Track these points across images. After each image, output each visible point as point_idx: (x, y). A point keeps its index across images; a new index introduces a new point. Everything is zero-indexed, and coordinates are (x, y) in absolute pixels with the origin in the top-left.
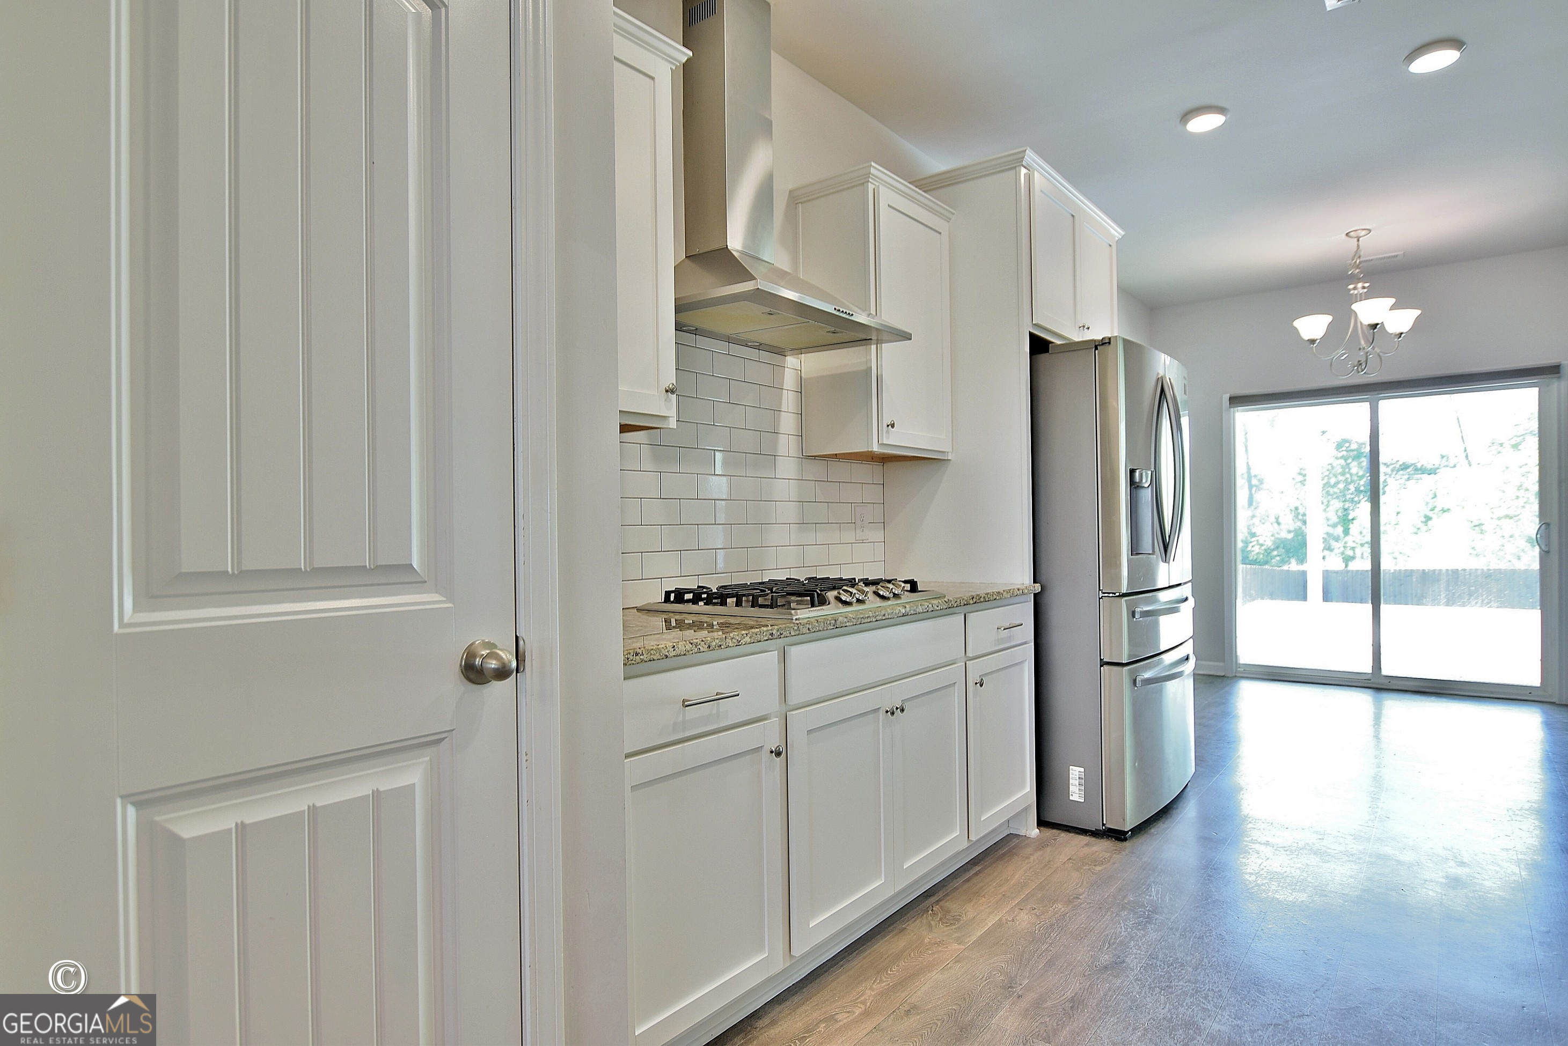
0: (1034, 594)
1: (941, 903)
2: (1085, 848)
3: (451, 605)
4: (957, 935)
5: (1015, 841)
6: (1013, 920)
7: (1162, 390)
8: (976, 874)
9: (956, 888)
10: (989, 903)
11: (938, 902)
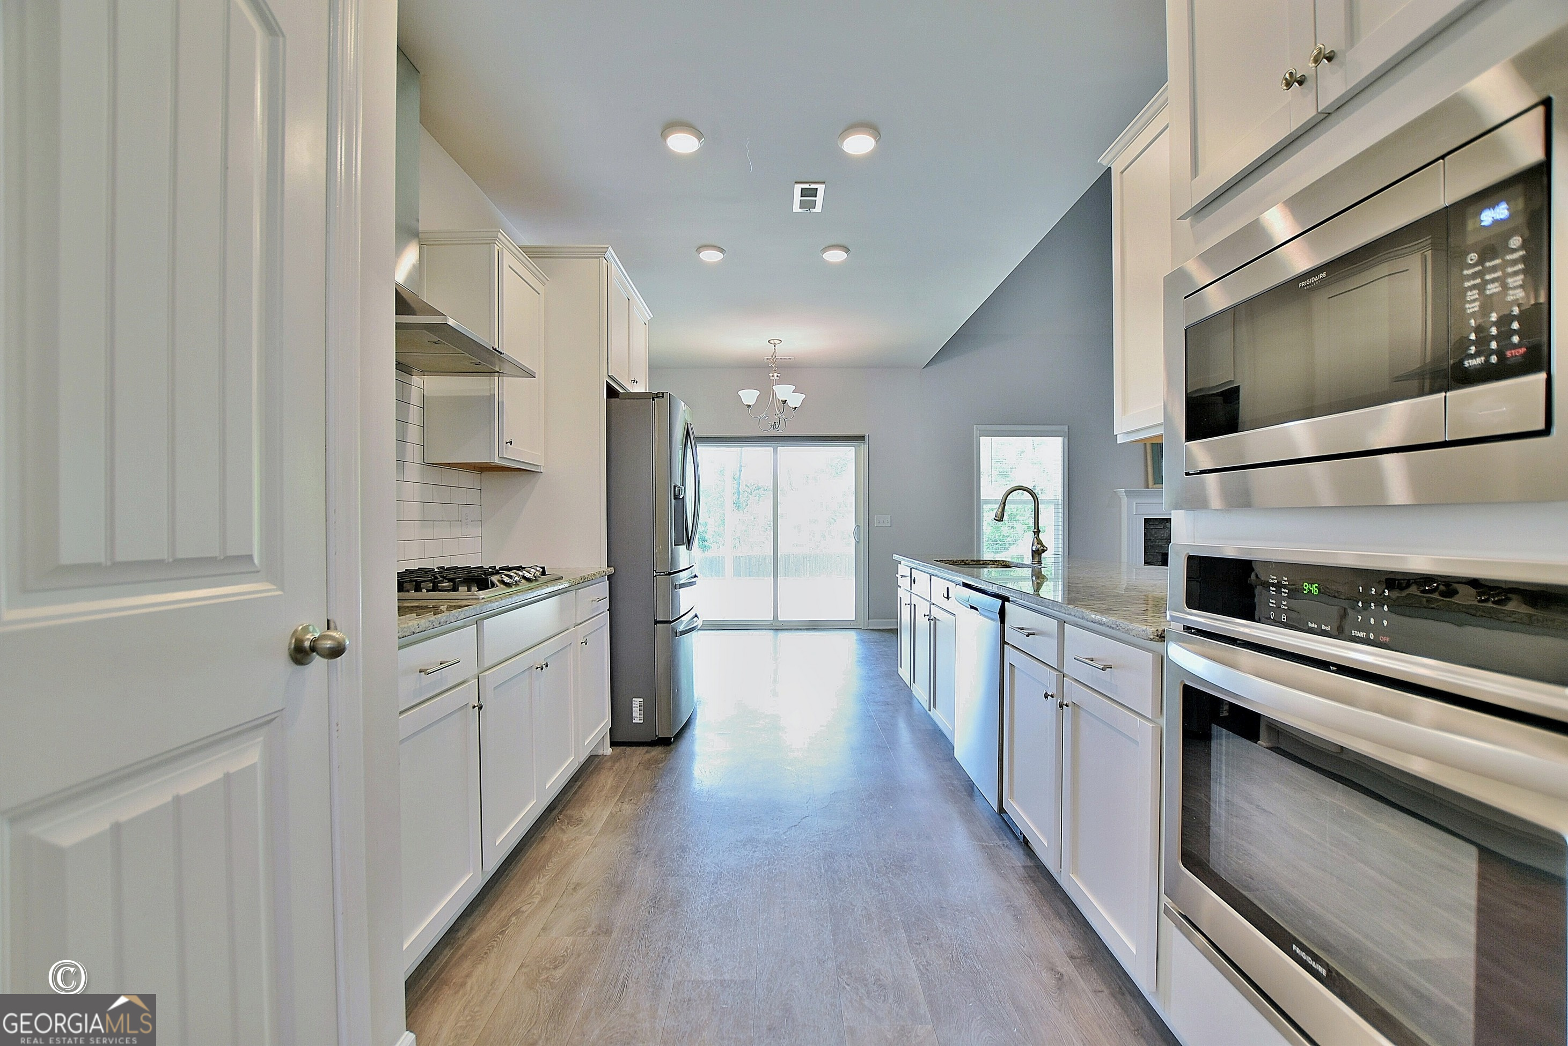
0: (608, 576)
1: (563, 813)
2: (647, 754)
3: (281, 593)
4: (585, 830)
5: (597, 760)
6: (620, 811)
7: (688, 433)
8: (579, 787)
9: (570, 801)
10: (598, 804)
11: (560, 812)
